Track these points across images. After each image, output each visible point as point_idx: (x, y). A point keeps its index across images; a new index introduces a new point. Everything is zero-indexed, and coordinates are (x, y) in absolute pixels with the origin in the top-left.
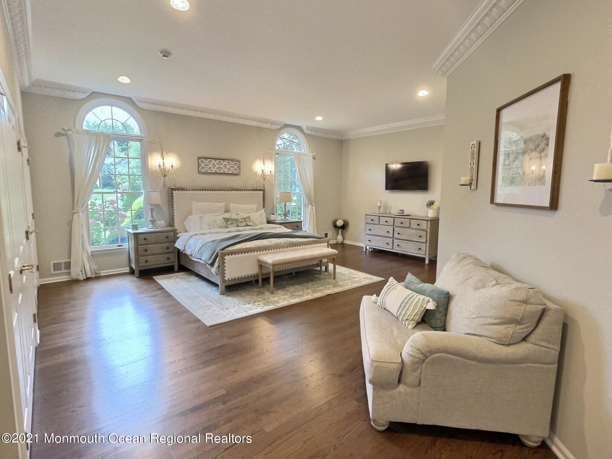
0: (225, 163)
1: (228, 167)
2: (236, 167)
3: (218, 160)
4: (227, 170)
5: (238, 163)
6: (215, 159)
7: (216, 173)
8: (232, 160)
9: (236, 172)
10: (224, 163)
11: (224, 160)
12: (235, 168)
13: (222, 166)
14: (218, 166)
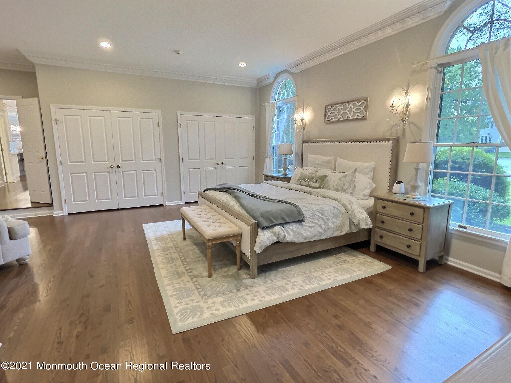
0: (350, 105)
1: (354, 110)
2: (362, 109)
3: (343, 105)
4: (352, 115)
5: (365, 102)
6: (340, 104)
7: (340, 121)
8: (358, 101)
9: (361, 116)
10: (349, 107)
11: (349, 102)
12: (360, 111)
13: (347, 111)
14: (343, 112)
